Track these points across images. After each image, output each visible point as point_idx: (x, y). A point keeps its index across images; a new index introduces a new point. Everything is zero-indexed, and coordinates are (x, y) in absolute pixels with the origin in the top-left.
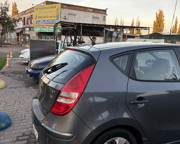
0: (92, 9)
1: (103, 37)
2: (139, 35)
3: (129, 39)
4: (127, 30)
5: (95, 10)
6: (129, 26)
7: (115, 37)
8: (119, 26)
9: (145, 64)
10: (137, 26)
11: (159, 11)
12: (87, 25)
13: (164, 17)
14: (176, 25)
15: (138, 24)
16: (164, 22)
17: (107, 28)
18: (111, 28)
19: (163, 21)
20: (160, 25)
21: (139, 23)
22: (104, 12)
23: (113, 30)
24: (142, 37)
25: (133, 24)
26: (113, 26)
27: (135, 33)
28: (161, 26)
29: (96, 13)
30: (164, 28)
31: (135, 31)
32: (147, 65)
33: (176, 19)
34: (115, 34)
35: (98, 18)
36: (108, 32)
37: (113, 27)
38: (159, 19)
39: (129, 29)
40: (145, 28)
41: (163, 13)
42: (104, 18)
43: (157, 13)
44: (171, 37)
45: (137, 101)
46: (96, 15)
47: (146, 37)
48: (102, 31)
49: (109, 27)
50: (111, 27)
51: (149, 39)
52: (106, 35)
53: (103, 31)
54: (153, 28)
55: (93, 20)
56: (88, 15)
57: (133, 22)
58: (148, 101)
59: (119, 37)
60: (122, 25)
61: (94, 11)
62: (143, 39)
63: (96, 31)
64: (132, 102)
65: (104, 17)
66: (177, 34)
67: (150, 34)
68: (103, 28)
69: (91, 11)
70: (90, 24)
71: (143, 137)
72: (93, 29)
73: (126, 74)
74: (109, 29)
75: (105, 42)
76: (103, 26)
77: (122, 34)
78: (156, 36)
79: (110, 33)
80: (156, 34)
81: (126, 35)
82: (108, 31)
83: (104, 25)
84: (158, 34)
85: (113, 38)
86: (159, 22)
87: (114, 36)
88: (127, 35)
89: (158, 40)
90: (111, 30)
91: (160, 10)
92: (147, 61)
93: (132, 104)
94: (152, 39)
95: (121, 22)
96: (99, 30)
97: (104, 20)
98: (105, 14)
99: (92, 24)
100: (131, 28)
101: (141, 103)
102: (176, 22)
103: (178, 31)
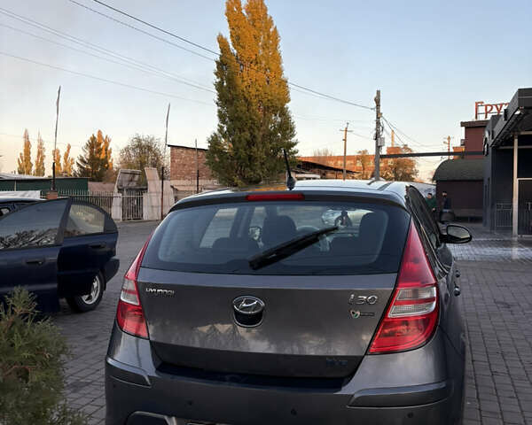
14: (27, 152)
33: (26, 137)
102: (28, 145)
103: (34, 168)
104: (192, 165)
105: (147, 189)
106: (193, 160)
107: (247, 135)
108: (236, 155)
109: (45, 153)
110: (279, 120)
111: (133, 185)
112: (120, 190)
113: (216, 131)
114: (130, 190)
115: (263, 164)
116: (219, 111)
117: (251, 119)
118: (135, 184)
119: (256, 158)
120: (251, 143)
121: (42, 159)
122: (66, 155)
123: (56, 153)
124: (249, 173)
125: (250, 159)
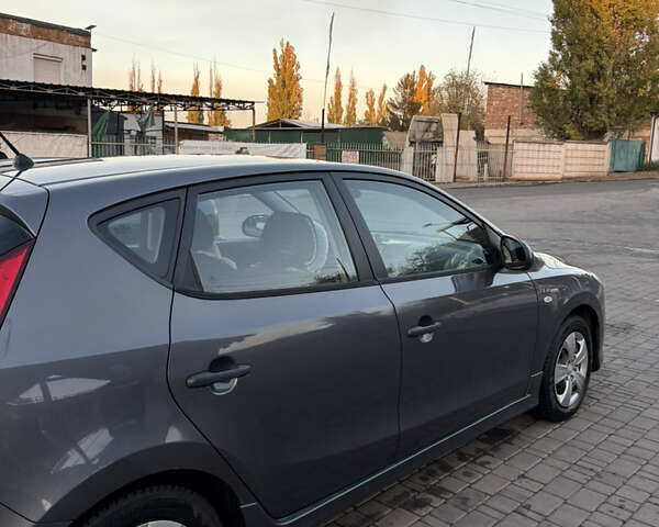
0: (28, 26)
1: (86, 133)
2: (221, 129)
3: (187, 143)
4: (176, 111)
5: (41, 29)
6: (181, 96)
7: (134, 133)
8: (146, 95)
9: (241, 231)
10: (214, 96)
11: (282, 45)
12: (13, 88)
13: (298, 67)
14: (338, 95)
15: (214, 89)
16: (301, 82)
17: (99, 100)
18: (113, 100)
19: (298, 80)
20: (289, 95)
21: (219, 86)
22: (80, 39)
23: (125, 108)
24: (231, 134)
25: (196, 87)
26: (123, 92)
27: (206, 122)
28: (294, 98)
29: (49, 40)
30: (303, 103)
31: (207, 116)
32: (247, 237)
33: (338, 76)
34: (131, 124)
35: (57, 60)
36: (106, 116)
37: (121, 96)
38: (285, 71)
39: (184, 106)
40: (241, 104)
41: (295, 53)
42: (84, 63)
43: (275, 50)
44: (326, 134)
45: (209, 375)
46: (47, 48)
47: (247, 135)
48: (78, 113)
49: (106, 95)
50: (112, 96)
51: (256, 142)
52: (97, 126)
53: (82, 112)
54: (268, 105)
55: (35, 67)
56: (14, 46)
57: (196, 79)
58: (247, 367)
59: (147, 134)
60: (156, 92)
61: (39, 33)
62: (236, 144)
63: (51, 112)
64: (190, 381)
65: (84, 58)
66: (345, 126)
67: (257, 123)
68: (83, 102)
69: (22, 33)
70: (26, 83)
71: (241, 500)
72: (41, 104)
73: (162, 278)
74: (105, 105)
75: (97, 153)
76: (81, 94)
77: (159, 125)
78: (279, 130)
79: (110, 121)
80: (277, 125)
81: (173, 128)
82: (104, 111)
83: (84, 89)
84: (285, 124)
85: (126, 137)
86: (284, 82)
87: (129, 131)
88: (179, 129)
89: (286, 145)
90: (117, 109)
91: (285, 43)
92: (249, 223)
93: (192, 387)
94: (266, 141)
95: (154, 81)
96: (69, 108)
97: (84, 68)
98: (87, 45)
99: (34, 83)
100: (192, 101)
101: (226, 380)
102: (339, 87)
103: (345, 114)
104: (515, 110)
105: (442, 142)
106: (517, 101)
107: (590, 64)
108: (571, 94)
109: (357, 96)
110: (647, 39)
111: (430, 135)
112: (412, 143)
113: (547, 62)
114: (424, 143)
115: (610, 106)
116: (554, 33)
117: (599, 41)
118: (431, 135)
119: (601, 97)
120: (594, 76)
121: (354, 104)
122: (382, 98)
123: (370, 95)
124: (589, 120)
125: (591, 100)
